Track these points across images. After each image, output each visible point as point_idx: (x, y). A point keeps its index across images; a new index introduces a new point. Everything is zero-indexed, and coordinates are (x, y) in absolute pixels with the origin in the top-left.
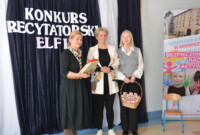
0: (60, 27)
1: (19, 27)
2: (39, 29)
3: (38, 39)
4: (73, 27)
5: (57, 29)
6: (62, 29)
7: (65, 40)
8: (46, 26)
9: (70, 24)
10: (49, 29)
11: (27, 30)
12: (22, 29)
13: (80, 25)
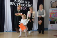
0: (23, 4)
1: (13, 4)
2: (18, 5)
3: (17, 7)
4: (26, 4)
5: (22, 5)
6: (23, 5)
7: (24, 8)
8: (19, 4)
9: (25, 4)
10: (20, 4)
11: (15, 5)
12: (14, 4)
13: (28, 4)
